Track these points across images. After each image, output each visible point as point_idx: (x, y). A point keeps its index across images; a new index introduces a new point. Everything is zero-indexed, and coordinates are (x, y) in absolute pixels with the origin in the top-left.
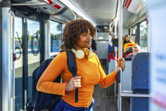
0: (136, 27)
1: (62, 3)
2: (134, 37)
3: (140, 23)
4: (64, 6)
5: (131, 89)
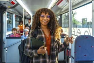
4: (17, 3)
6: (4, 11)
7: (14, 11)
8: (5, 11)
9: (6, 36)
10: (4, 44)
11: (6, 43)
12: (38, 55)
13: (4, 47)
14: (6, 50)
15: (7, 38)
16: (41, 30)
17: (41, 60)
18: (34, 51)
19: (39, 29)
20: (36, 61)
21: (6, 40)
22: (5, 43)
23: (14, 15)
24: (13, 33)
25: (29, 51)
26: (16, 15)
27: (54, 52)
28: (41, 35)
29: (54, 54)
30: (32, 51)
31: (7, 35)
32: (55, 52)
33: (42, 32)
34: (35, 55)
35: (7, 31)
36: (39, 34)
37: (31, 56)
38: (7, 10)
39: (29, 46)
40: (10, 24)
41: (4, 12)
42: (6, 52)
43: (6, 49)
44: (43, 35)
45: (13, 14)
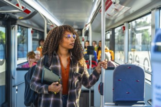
0: (111, 32)
1: (32, 7)
2: (109, 42)
3: (114, 28)
4: (34, 10)
5: (112, 101)
6: (12, 24)
7: (29, 23)
8: (15, 23)
9: (17, 67)
10: (13, 80)
11: (16, 77)
12: (49, 92)
13: (13, 85)
14: (17, 90)
15: (18, 69)
16: (57, 57)
17: (52, 99)
18: (43, 87)
19: (55, 55)
20: (46, 99)
21: (16, 72)
22: (14, 78)
23: (30, 30)
24: (28, 62)
25: (37, 86)
26: (33, 29)
27: (73, 91)
28: (56, 66)
29: (74, 93)
30: (41, 85)
31: (18, 65)
32: (75, 90)
33: (59, 61)
34: (45, 92)
35: (18, 58)
36: (54, 64)
37: (39, 93)
38: (18, 22)
39: (37, 78)
40: (23, 43)
41: (13, 26)
42: (17, 92)
43: (17, 88)
44: (59, 66)
45: (27, 28)
